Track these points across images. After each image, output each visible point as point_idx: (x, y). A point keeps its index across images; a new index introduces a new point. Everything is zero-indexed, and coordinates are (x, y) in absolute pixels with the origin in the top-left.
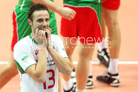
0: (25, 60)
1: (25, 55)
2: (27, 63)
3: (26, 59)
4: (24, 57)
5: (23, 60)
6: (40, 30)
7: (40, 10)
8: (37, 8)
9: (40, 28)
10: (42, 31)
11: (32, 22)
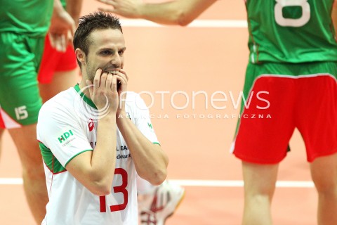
0: (66, 140)
1: (66, 129)
2: (72, 146)
3: (69, 139)
4: (64, 134)
5: (61, 139)
6: (105, 75)
7: (106, 27)
8: (99, 23)
9: (105, 70)
10: (110, 76)
11: (87, 54)
